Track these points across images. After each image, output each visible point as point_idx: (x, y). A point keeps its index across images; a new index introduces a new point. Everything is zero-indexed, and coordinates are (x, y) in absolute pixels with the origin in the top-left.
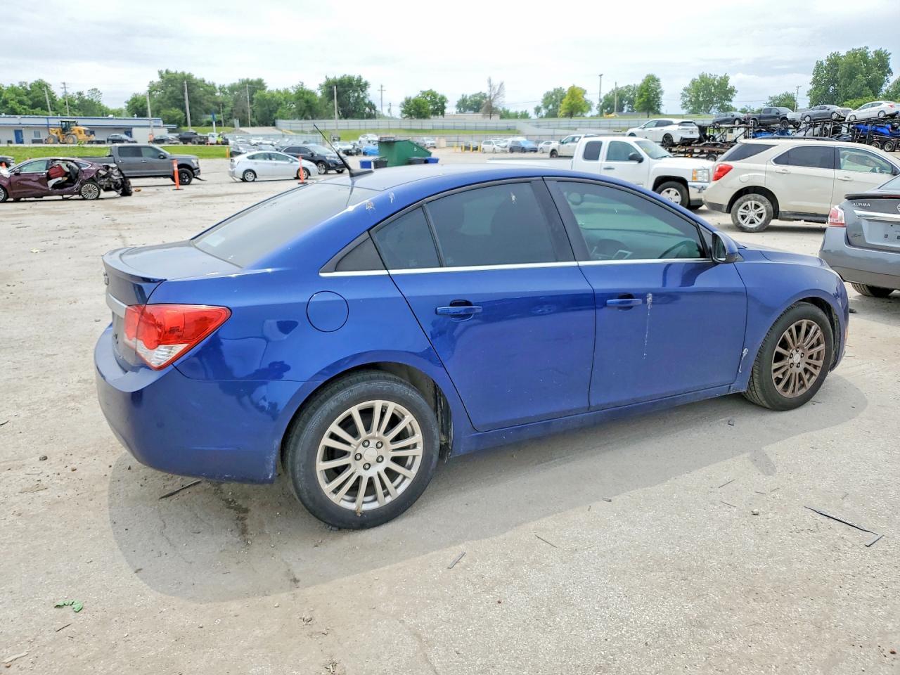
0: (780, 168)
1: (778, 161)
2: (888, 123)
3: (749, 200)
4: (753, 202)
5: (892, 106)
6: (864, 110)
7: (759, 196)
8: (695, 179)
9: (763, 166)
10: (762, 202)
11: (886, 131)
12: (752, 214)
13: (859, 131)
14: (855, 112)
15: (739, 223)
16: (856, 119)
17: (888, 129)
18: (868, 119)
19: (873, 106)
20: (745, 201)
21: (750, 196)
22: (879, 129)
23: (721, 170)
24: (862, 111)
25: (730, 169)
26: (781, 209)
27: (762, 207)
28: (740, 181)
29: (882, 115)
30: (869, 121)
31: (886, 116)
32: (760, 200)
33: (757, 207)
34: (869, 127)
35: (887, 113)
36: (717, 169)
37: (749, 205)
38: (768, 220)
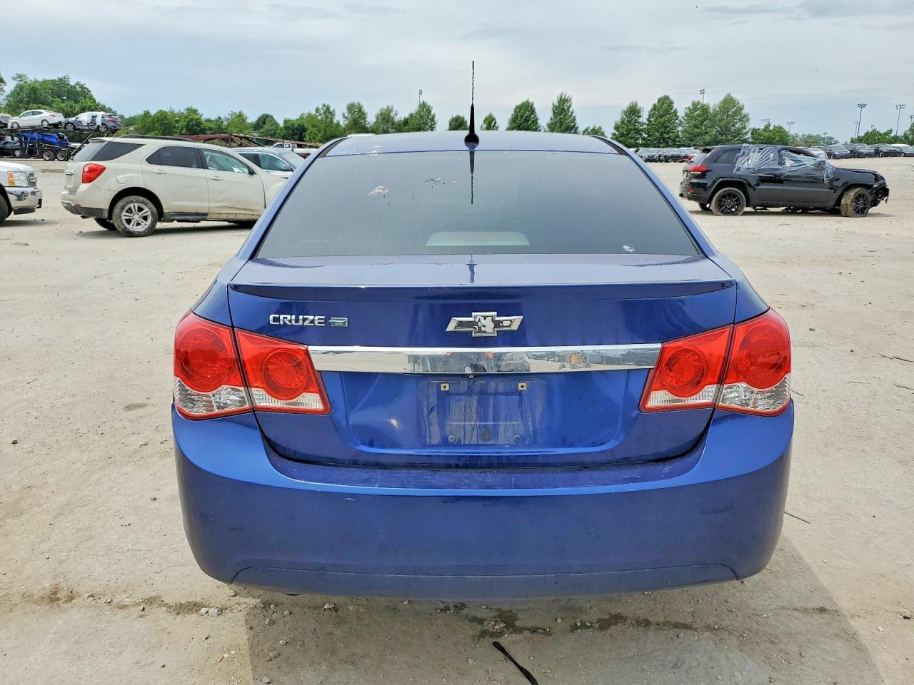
0: (156, 168)
1: (151, 160)
2: (54, 133)
3: (132, 202)
4: (136, 205)
5: (53, 116)
6: (26, 118)
7: (141, 198)
8: (12, 185)
9: (138, 167)
10: (146, 204)
11: (54, 140)
12: (137, 217)
13: (26, 139)
14: (16, 119)
15: (126, 228)
16: (19, 127)
17: (56, 138)
18: (33, 127)
19: (34, 114)
20: (128, 203)
21: (132, 198)
22: (46, 138)
23: (91, 170)
24: (23, 118)
25: (103, 169)
26: (165, 211)
27: (146, 209)
28: (118, 181)
29: (45, 124)
30: (34, 129)
31: (50, 125)
32: (143, 202)
33: (140, 209)
34: (35, 135)
35: (50, 122)
36: (86, 170)
37: (133, 208)
38: (154, 223)
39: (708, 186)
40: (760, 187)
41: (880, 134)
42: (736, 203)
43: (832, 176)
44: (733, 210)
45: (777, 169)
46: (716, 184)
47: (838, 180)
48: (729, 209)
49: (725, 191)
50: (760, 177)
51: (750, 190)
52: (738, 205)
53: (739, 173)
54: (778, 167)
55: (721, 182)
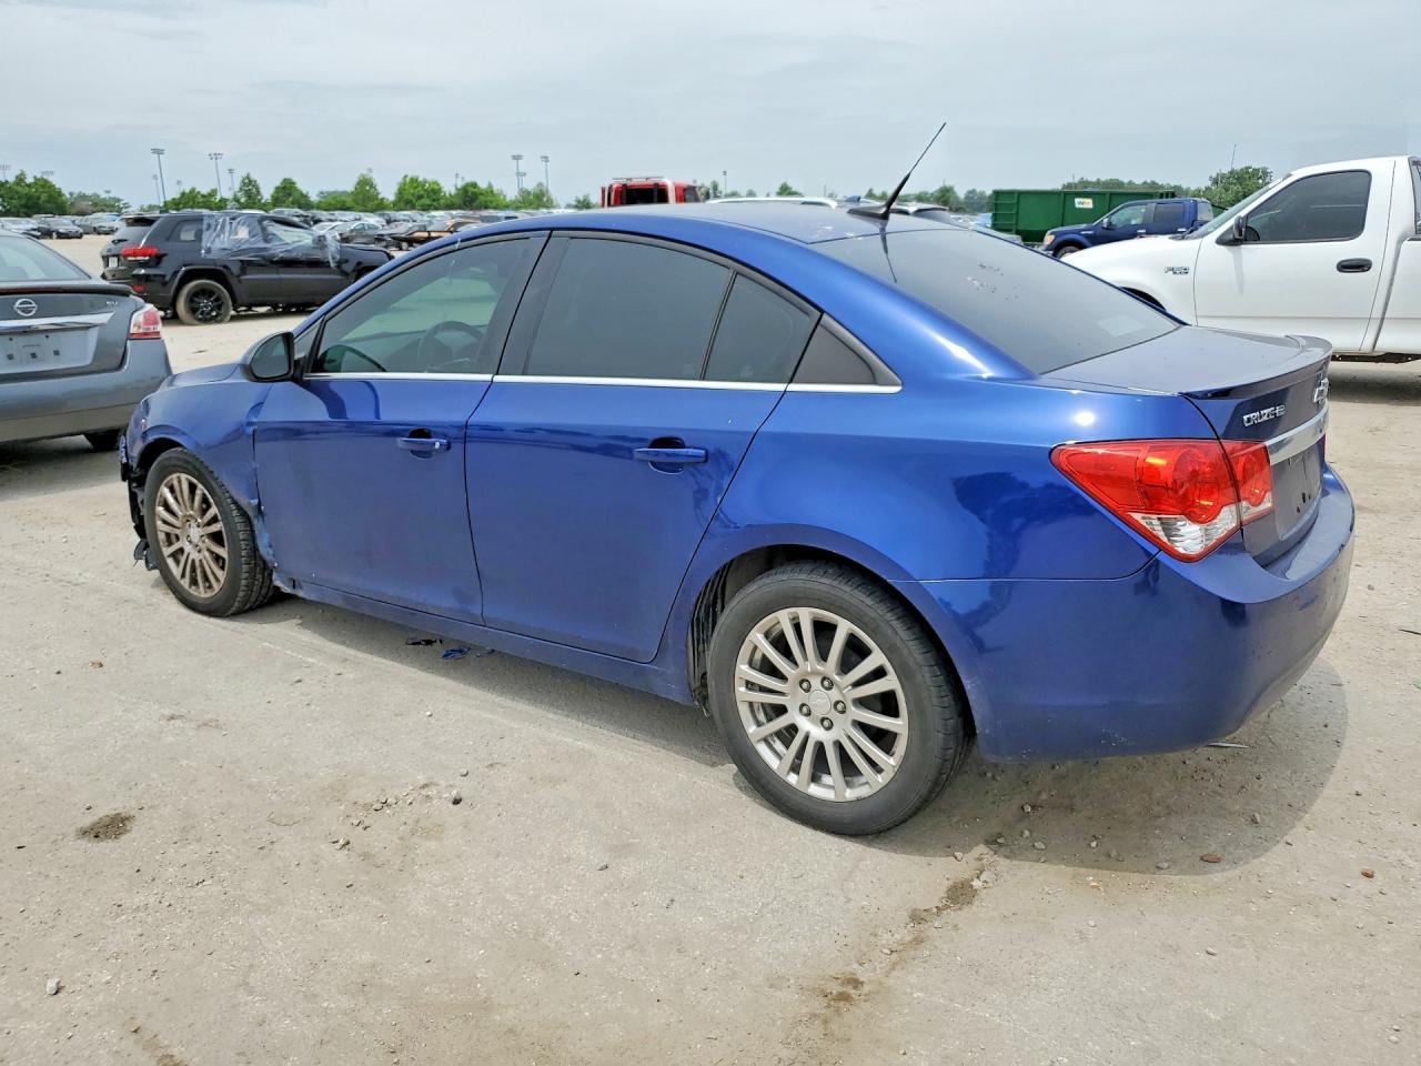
39: (167, 279)
40: (248, 277)
41: (203, 196)
42: (215, 304)
43: (338, 257)
44: (214, 314)
45: (265, 249)
46: (179, 275)
47: (347, 261)
48: (208, 314)
49: (196, 286)
50: (241, 261)
51: (233, 281)
52: (219, 307)
53: (210, 256)
54: (263, 245)
55: (186, 272)
